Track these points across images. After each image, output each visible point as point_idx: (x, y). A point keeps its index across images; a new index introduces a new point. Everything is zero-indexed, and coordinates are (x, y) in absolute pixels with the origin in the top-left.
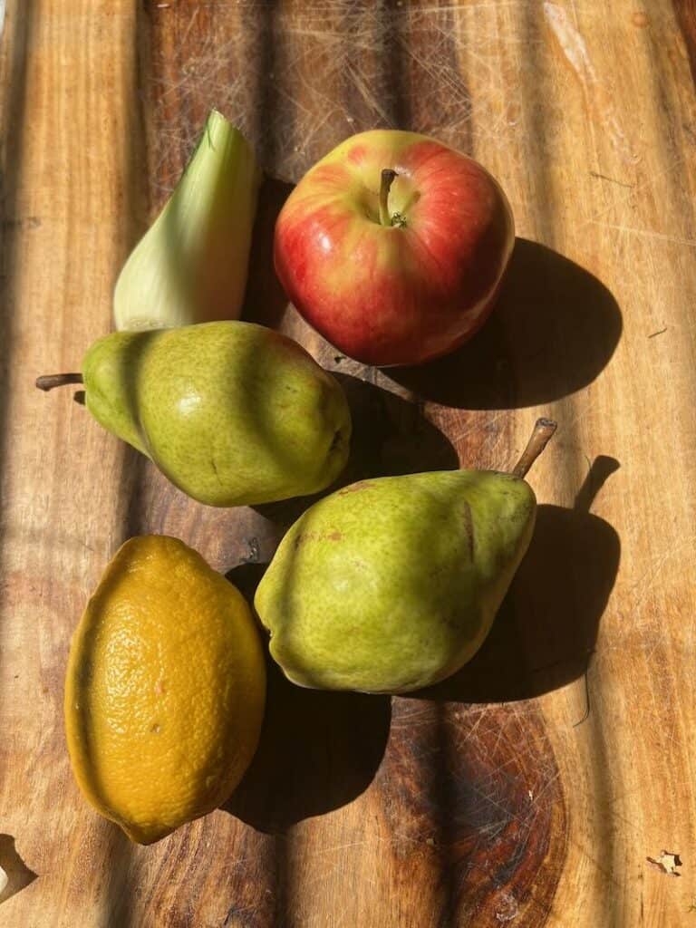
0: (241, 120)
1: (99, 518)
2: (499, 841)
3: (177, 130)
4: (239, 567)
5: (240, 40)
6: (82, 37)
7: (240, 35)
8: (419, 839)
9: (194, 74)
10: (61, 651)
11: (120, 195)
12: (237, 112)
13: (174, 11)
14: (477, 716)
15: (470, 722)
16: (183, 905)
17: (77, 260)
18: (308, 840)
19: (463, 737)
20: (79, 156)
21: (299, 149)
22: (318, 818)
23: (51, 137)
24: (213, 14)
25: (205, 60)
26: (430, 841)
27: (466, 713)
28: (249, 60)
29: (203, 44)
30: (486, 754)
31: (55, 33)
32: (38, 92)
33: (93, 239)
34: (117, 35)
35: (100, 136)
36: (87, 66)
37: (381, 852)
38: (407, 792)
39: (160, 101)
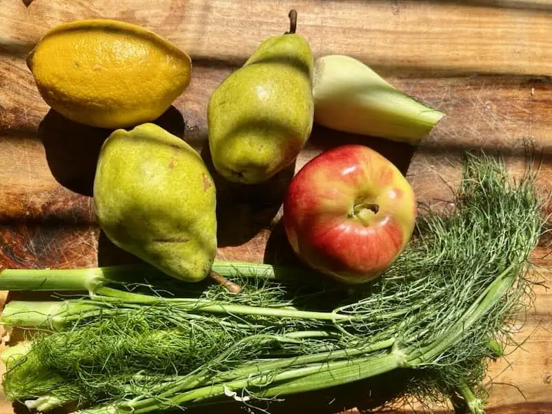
0: (454, 134)
1: (216, 44)
2: (25, 250)
3: (449, 96)
4: (183, 120)
5: (507, 137)
6: (516, 42)
7: (510, 137)
8: (29, 208)
9: (485, 108)
10: (144, 21)
11: (409, 62)
12: (459, 132)
13: (529, 98)
14: (92, 244)
15: (89, 239)
16: (6, 82)
17: (370, 36)
18: (33, 149)
19: (81, 235)
20: (437, 38)
21: (432, 168)
22: (45, 155)
23: (450, 22)
24: (525, 122)
25: (494, 115)
26: (28, 213)
27: (93, 238)
28: (492, 142)
29: (505, 114)
30: (71, 247)
31: (519, 26)
32: (479, 15)
33: (383, 45)
34: (515, 63)
35: (448, 51)
36: (494, 44)
37: (25, 187)
38: (54, 203)
39: (468, 87)
